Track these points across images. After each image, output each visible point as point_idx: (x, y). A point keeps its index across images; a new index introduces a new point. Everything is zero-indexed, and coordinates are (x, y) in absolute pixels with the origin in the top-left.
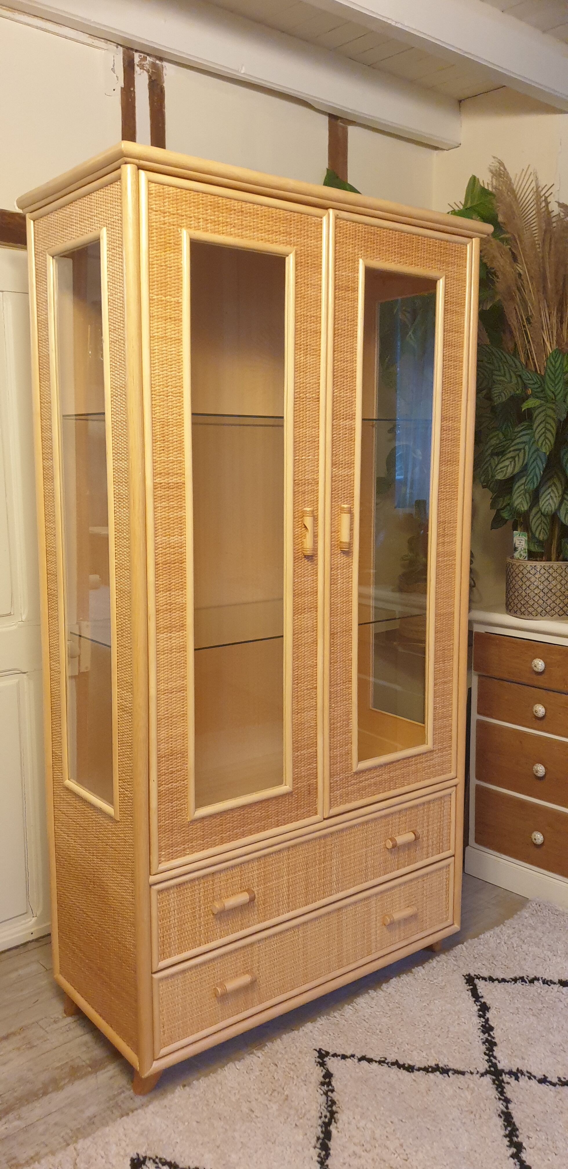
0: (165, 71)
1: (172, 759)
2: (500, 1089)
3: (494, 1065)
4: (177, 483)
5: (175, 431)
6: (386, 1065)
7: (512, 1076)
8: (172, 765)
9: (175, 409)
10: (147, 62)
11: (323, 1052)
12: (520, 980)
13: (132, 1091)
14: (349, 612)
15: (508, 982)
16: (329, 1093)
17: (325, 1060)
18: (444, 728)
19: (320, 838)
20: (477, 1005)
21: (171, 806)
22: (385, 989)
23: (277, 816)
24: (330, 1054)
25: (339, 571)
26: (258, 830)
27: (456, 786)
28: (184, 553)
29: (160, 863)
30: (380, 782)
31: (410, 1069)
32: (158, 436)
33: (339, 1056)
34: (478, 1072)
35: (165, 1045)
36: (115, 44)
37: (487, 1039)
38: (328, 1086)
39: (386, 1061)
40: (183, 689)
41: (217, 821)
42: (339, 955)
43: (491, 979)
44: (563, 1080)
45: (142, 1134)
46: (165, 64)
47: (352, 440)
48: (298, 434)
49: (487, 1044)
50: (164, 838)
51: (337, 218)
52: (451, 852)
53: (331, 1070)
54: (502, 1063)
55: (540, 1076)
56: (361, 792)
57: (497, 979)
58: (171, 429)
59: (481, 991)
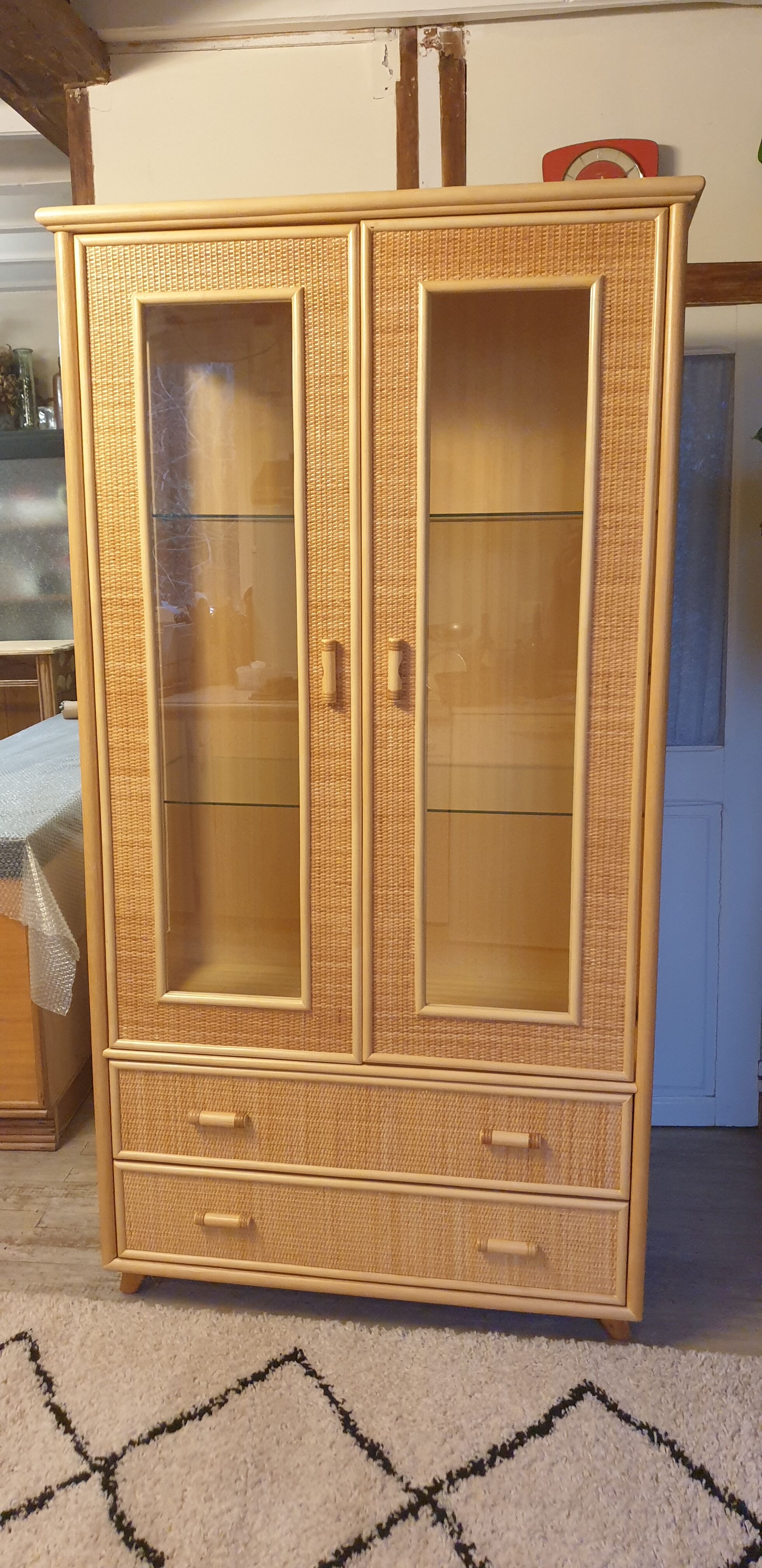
0: (467, 38)
1: (135, 923)
3: (436, 1491)
4: (133, 600)
5: (129, 537)
6: (335, 1408)
7: (435, 1515)
8: (135, 930)
10: (438, 35)
11: (299, 1355)
12: (647, 1431)
14: (411, 790)
15: (629, 1423)
16: (232, 1393)
17: (286, 1362)
19: (360, 1085)
20: (538, 1421)
21: (135, 978)
23: (288, 1036)
24: (302, 1362)
25: (391, 728)
26: (257, 1044)
27: (630, 1094)
29: (121, 1038)
30: (471, 1044)
32: (107, 544)
33: (309, 1369)
34: (408, 1483)
35: (132, 1247)
36: (386, 29)
37: (482, 1461)
38: (242, 1385)
39: (341, 1405)
40: (147, 845)
41: (198, 1014)
43: (613, 1407)
46: (466, 28)
49: (472, 1465)
50: (125, 1012)
51: (372, 232)
52: (620, 1193)
53: (271, 1376)
55: (466, 1540)
57: (619, 1411)
58: (123, 535)
59: (573, 1410)
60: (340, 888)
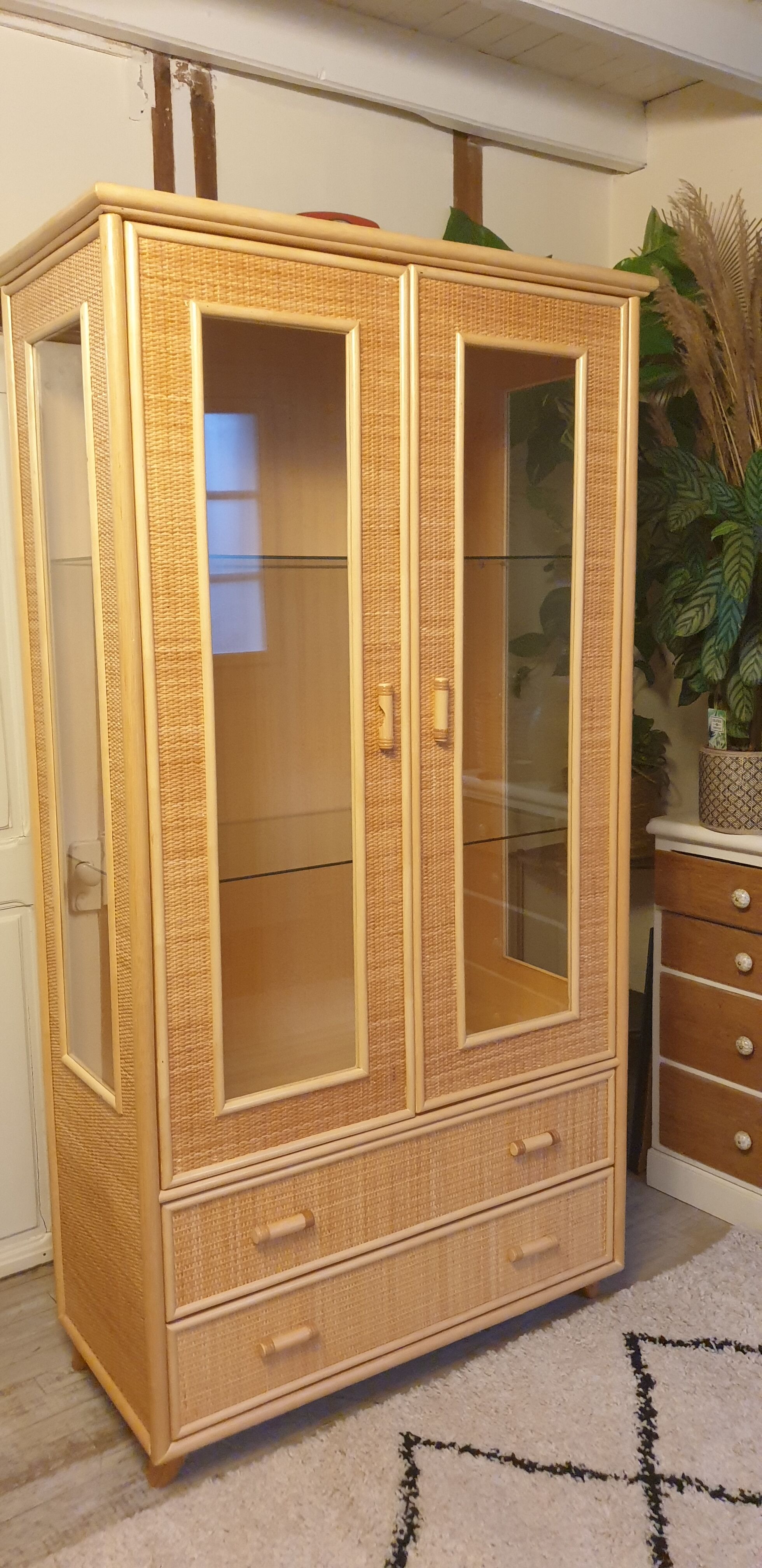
0: (214, 83)
1: (190, 1032)
2: (653, 1504)
3: (650, 1468)
4: (190, 653)
5: (185, 580)
6: (497, 1460)
7: (674, 1484)
8: (189, 1040)
9: (184, 550)
10: (189, 71)
11: (412, 1438)
12: (704, 1344)
13: (146, 1481)
14: (450, 827)
15: (686, 1345)
16: (411, 1498)
17: (412, 1449)
18: (595, 987)
19: (411, 1140)
20: (637, 1378)
21: (190, 1096)
22: (510, 1350)
23: (347, 1111)
24: (422, 1441)
25: (434, 770)
26: (318, 1130)
27: (615, 1068)
28: (201, 748)
29: (174, 1174)
30: (501, 1063)
31: (530, 1467)
32: (161, 588)
33: (433, 1443)
34: (626, 1477)
35: (188, 1421)
36: (142, 49)
37: (645, 1428)
38: (410, 1488)
39: (499, 1455)
40: (204, 936)
41: (258, 1116)
42: (442, 1301)
43: (663, 1341)
44: (747, 1494)
45: (147, 1545)
46: (214, 72)
47: (450, 587)
48: (369, 580)
49: (644, 1436)
50: (180, 1140)
51: (420, 277)
52: (609, 1160)
53: (419, 1466)
54: (662, 1465)
55: (714, 1487)
56: (473, 1076)
57: (671, 1342)
58: (179, 578)
59: (645, 1358)
60: (392, 939)
